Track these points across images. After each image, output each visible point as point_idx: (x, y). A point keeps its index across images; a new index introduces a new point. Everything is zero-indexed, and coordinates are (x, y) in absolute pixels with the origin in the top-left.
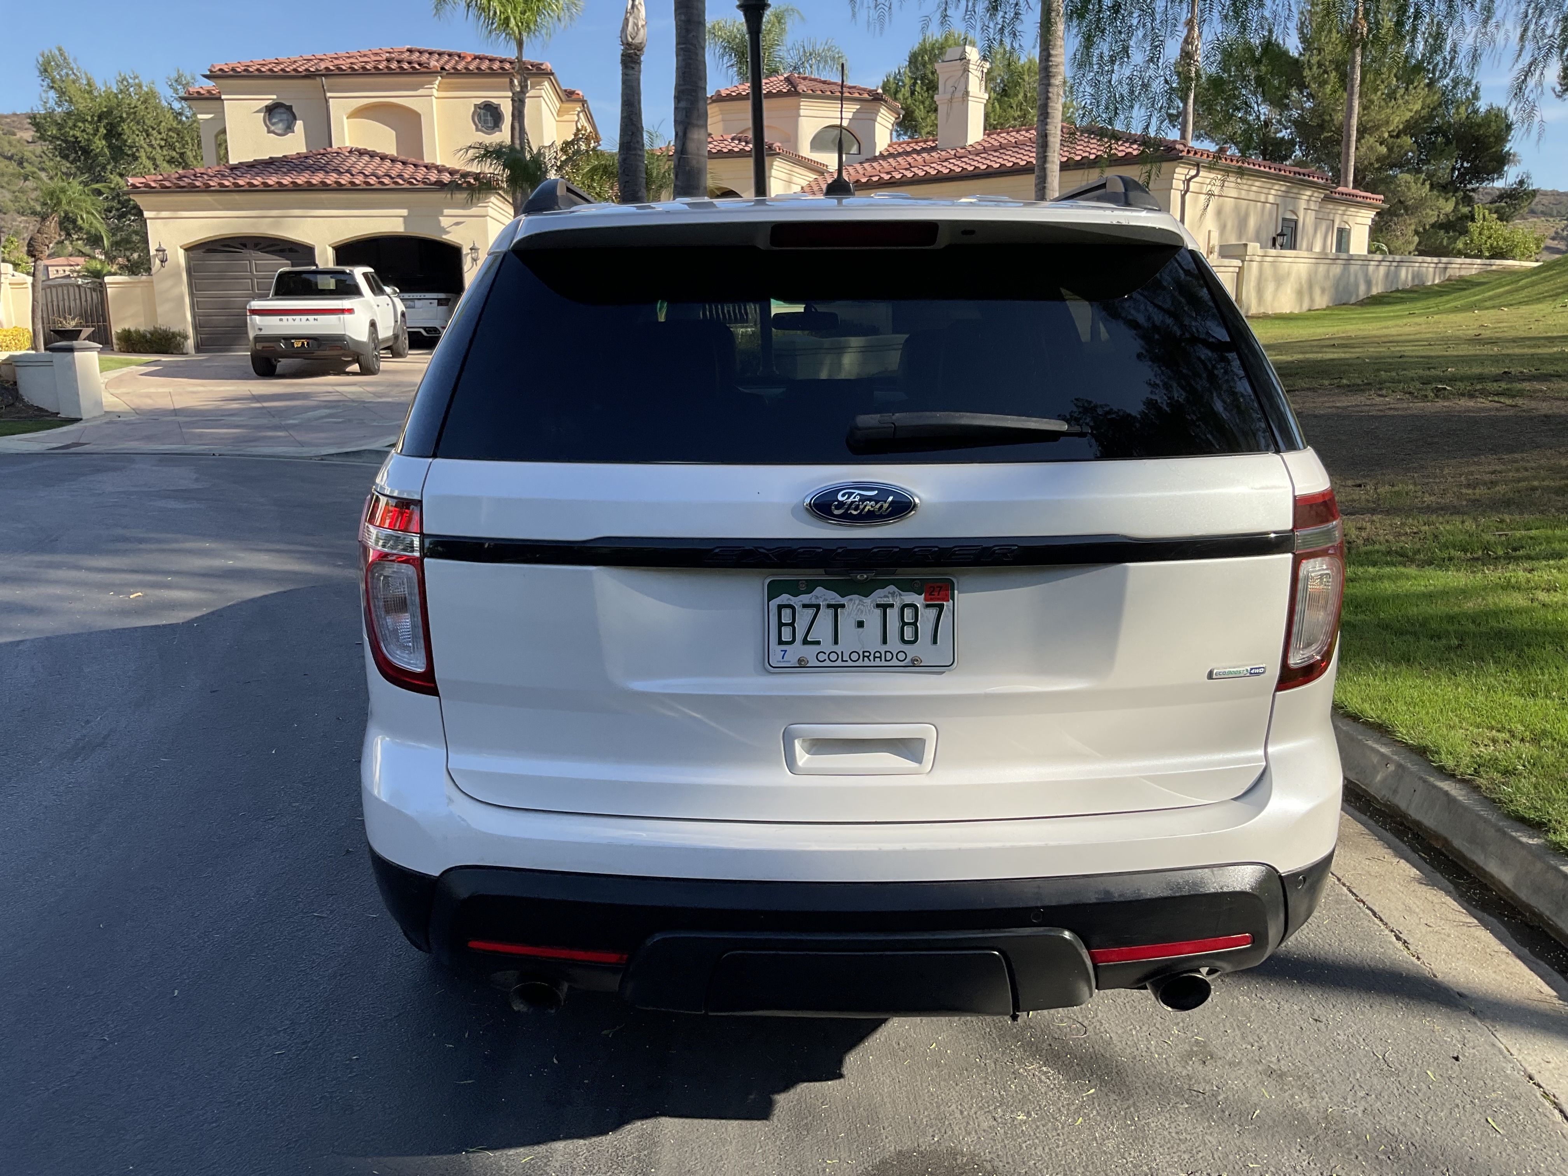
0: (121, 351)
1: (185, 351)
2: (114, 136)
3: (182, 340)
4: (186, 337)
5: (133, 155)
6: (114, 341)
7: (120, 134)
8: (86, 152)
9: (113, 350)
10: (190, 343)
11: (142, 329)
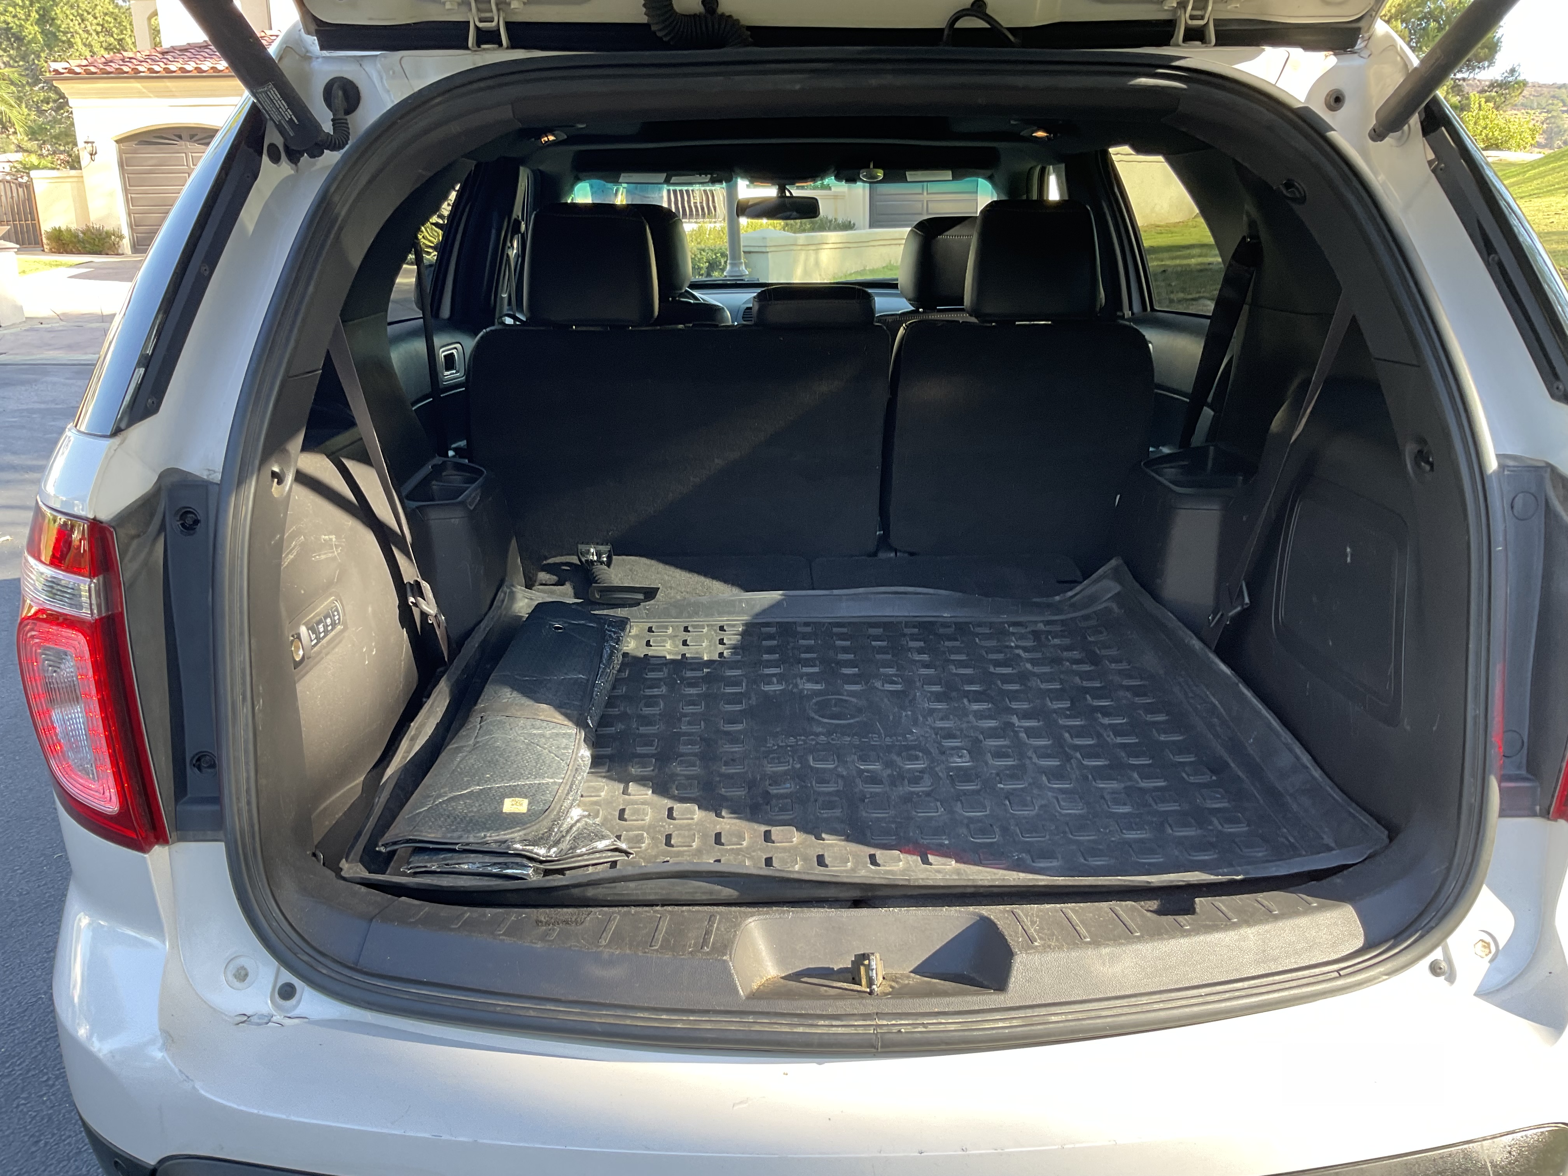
0: (51, 251)
1: (120, 252)
2: (47, 22)
3: (117, 239)
4: (121, 237)
5: (69, 41)
6: (45, 241)
7: (53, 19)
8: (19, 39)
9: (43, 251)
10: (126, 244)
11: (74, 226)
